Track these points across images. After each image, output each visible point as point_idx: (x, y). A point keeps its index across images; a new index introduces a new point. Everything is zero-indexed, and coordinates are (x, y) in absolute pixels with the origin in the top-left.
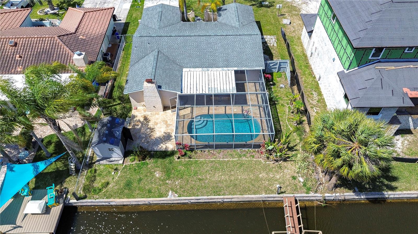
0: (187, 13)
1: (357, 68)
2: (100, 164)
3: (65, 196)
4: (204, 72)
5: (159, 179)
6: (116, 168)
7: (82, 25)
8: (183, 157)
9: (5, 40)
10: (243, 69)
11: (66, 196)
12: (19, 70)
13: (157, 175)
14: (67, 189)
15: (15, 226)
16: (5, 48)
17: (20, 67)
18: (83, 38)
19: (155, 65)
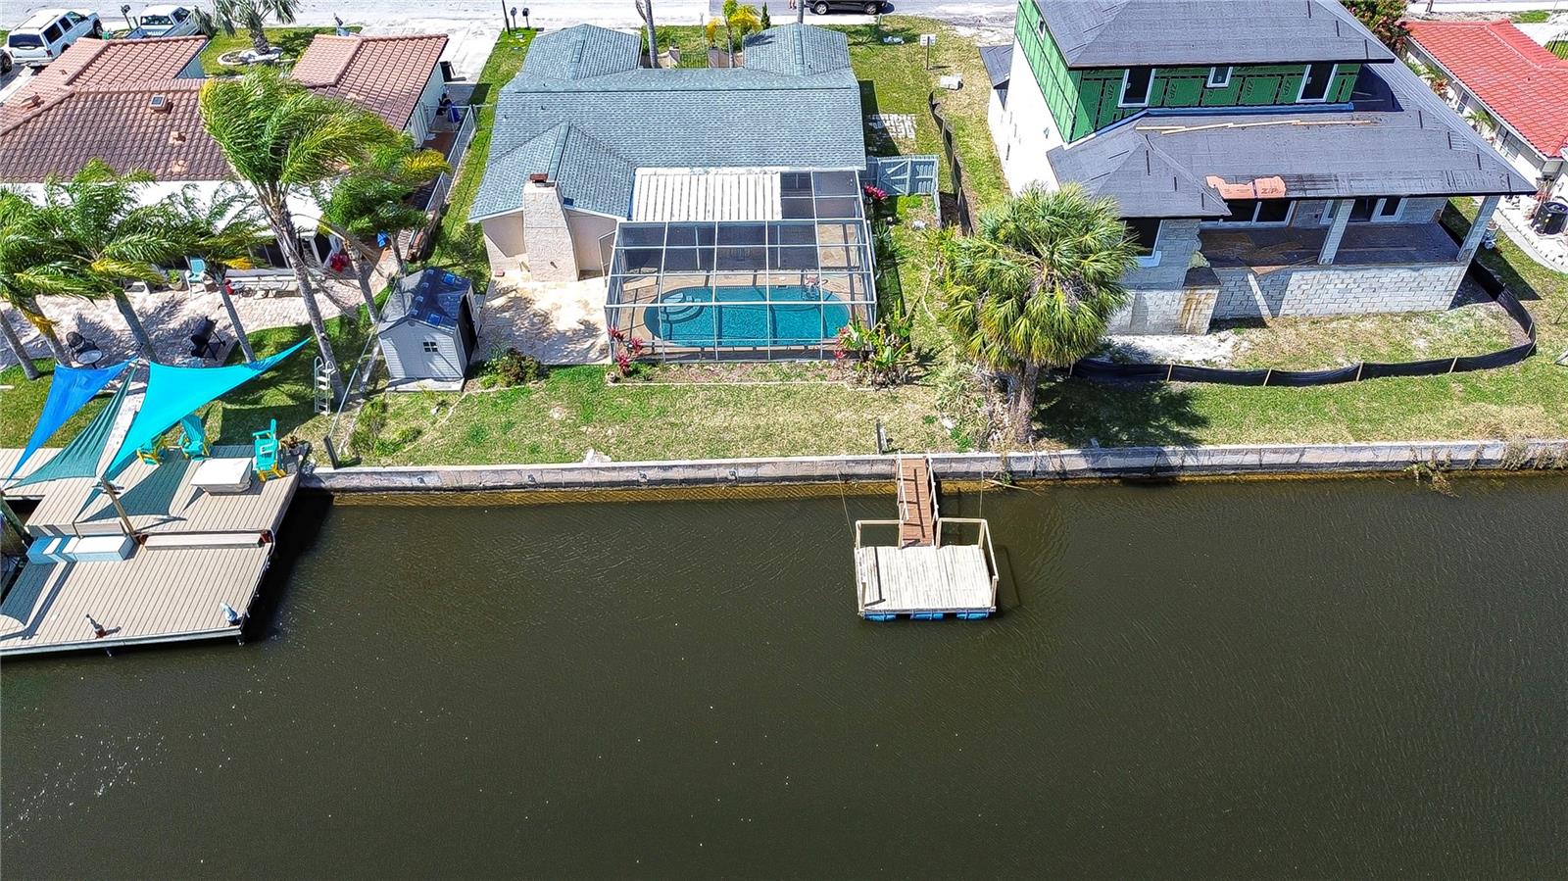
0: (656, 52)
1: (1094, 135)
2: (399, 392)
3: (301, 458)
4: (695, 178)
5: (562, 423)
6: (443, 401)
7: (355, 70)
8: (628, 379)
9: (138, 97)
10: (807, 169)
11: (305, 458)
12: (176, 169)
13: (556, 416)
14: (306, 445)
15: (165, 517)
16: (139, 117)
17: (181, 162)
18: (357, 98)
19: (558, 154)
